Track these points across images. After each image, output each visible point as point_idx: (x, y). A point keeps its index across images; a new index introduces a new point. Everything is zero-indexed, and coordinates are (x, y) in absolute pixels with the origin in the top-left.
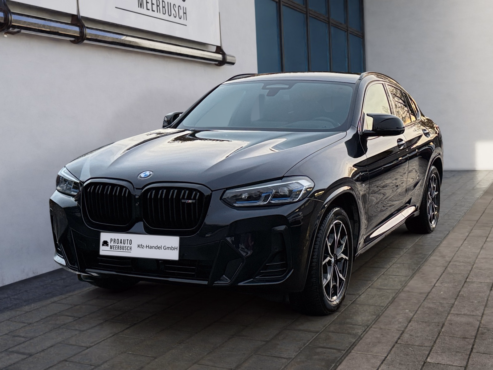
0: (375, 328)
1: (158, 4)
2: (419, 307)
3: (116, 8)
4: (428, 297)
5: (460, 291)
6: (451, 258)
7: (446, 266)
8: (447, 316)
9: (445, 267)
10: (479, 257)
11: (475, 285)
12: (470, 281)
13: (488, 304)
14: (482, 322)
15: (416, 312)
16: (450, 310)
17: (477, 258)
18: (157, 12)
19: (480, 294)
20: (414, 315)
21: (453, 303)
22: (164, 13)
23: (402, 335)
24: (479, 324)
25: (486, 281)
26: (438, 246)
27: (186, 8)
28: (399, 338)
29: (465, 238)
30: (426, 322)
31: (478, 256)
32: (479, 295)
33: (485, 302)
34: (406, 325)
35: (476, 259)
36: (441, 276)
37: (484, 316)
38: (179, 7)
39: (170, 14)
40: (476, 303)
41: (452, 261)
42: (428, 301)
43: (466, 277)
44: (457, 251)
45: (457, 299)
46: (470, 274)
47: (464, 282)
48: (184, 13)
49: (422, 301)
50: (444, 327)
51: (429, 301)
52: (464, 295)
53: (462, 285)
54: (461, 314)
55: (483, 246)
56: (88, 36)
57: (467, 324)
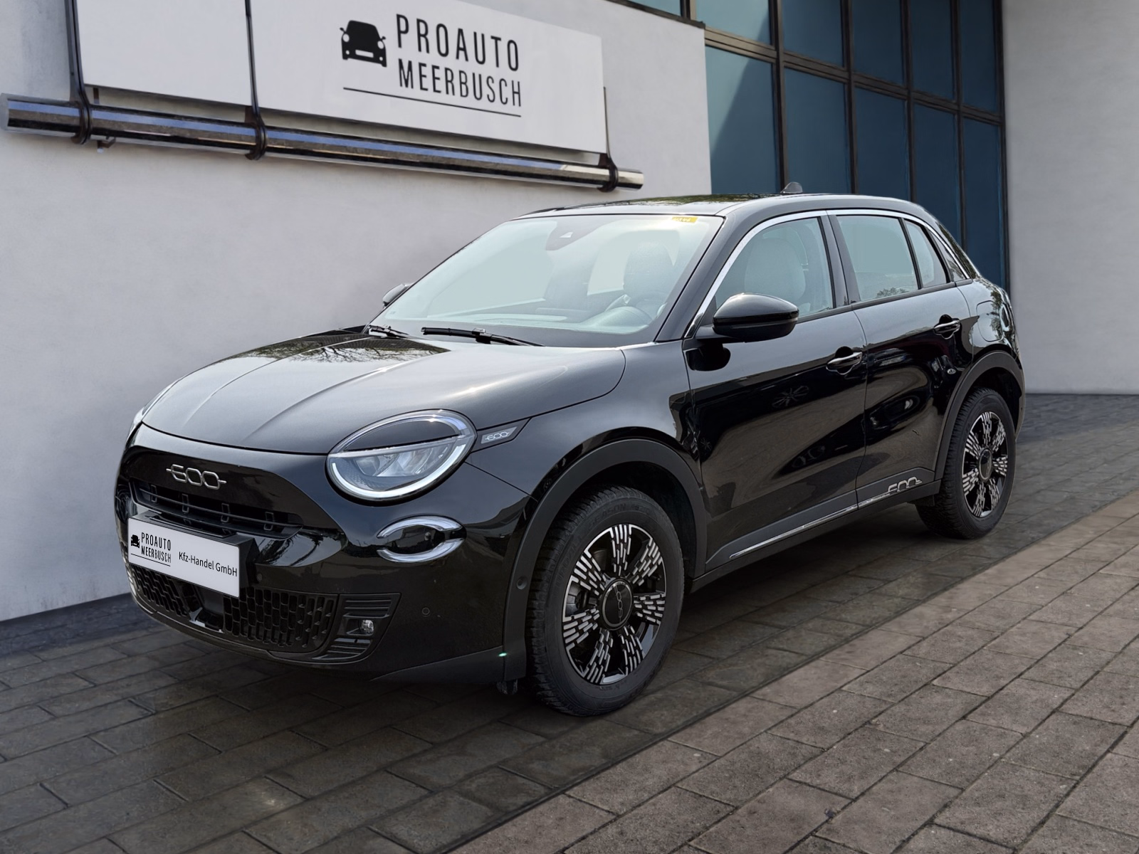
0: (570, 796)
1: (449, 78)
2: (734, 749)
3: (345, 89)
4: (789, 721)
5: (880, 714)
6: (962, 613)
7: (925, 636)
8: (772, 785)
9: (919, 639)
10: (1031, 617)
11: (938, 698)
12: (940, 685)
13: (909, 762)
14: (839, 817)
15: (708, 764)
16: (796, 768)
17: (1024, 619)
18: (447, 93)
19: (923, 729)
20: (697, 771)
21: (828, 745)
22: (464, 93)
23: (601, 831)
24: (823, 824)
25: (975, 692)
26: (962, 579)
27: (519, 83)
28: (583, 838)
29: (1054, 561)
30: (701, 796)
31: (1029, 615)
32: (915, 730)
33: (911, 753)
34: (647, 798)
35: (1019, 622)
36: (885, 662)
37: (862, 799)
38: (503, 83)
39: (478, 96)
40: (887, 753)
41: (954, 623)
42: (775, 734)
43: (941, 672)
44: (994, 597)
45: (849, 737)
46: (962, 664)
47: (921, 685)
48: (514, 93)
49: (762, 731)
50: (724, 821)
51: (778, 732)
52: (881, 727)
53: (909, 694)
54: (809, 786)
55: (1071, 588)
56: (271, 144)
57: (792, 820)
